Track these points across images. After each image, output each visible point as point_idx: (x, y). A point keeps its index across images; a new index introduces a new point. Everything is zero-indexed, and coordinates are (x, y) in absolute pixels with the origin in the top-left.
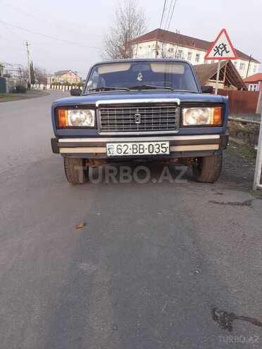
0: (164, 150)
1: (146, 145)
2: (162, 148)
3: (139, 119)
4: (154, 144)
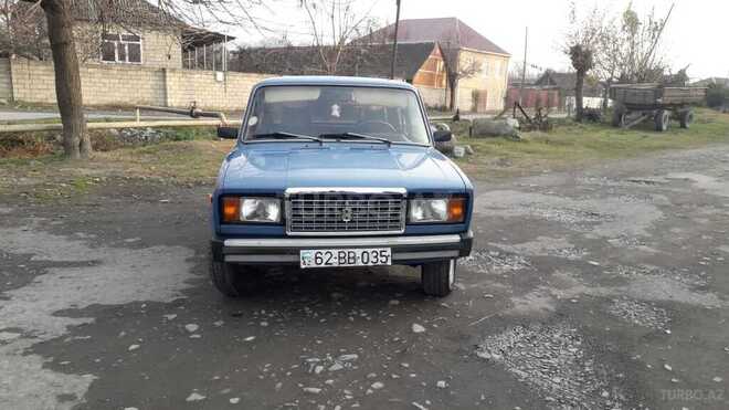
0: (384, 259)
1: (359, 252)
2: (381, 256)
3: (349, 215)
4: (370, 251)
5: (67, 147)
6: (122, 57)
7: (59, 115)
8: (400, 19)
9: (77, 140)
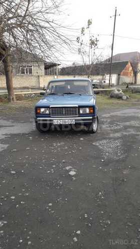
0: (73, 122)
1: (67, 121)
4: (69, 121)
5: (9, 100)
6: (27, 73)
7: (7, 91)
8: (113, 55)
9: (12, 98)
